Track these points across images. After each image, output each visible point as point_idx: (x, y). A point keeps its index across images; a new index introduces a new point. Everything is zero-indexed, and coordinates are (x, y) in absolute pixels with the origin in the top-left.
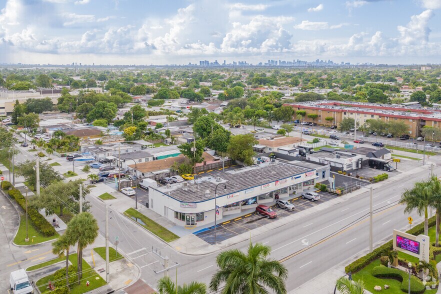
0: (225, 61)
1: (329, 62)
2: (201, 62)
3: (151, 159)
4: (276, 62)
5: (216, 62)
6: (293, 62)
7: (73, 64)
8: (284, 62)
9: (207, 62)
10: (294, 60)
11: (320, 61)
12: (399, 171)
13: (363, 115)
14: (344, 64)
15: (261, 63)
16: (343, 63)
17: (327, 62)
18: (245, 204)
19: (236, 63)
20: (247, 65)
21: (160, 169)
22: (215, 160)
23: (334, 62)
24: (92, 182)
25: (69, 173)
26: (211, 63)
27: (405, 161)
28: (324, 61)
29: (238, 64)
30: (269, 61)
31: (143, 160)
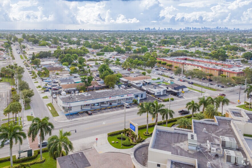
0: (159, 28)
1: (225, 28)
2: (145, 28)
3: (73, 83)
4: (191, 28)
5: (154, 29)
6: (201, 28)
7: (80, 29)
8: (195, 28)
9: (149, 28)
10: (202, 27)
11: (219, 27)
12: (184, 97)
13: (194, 66)
14: (236, 29)
15: (181, 29)
16: (234, 29)
17: (224, 28)
18: (93, 106)
19: (166, 29)
20: (172, 30)
21: (71, 88)
22: (99, 85)
23: (228, 28)
24: (45, 91)
25: (39, 86)
26: (152, 29)
27: (195, 92)
28: (222, 28)
29: (167, 29)
30: (186, 27)
31: (70, 83)
